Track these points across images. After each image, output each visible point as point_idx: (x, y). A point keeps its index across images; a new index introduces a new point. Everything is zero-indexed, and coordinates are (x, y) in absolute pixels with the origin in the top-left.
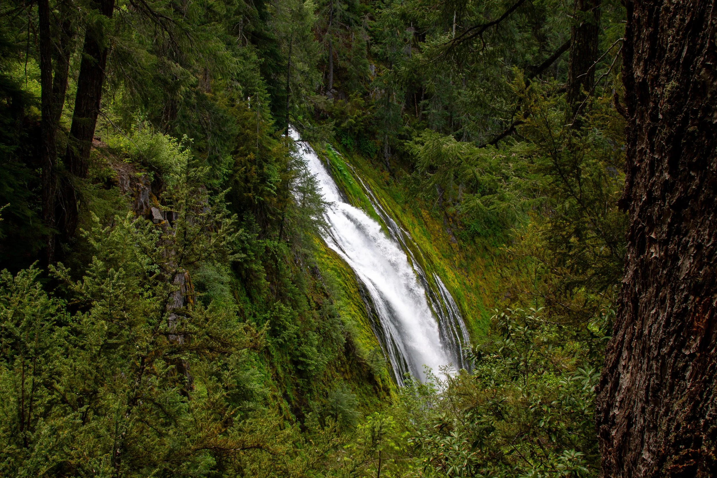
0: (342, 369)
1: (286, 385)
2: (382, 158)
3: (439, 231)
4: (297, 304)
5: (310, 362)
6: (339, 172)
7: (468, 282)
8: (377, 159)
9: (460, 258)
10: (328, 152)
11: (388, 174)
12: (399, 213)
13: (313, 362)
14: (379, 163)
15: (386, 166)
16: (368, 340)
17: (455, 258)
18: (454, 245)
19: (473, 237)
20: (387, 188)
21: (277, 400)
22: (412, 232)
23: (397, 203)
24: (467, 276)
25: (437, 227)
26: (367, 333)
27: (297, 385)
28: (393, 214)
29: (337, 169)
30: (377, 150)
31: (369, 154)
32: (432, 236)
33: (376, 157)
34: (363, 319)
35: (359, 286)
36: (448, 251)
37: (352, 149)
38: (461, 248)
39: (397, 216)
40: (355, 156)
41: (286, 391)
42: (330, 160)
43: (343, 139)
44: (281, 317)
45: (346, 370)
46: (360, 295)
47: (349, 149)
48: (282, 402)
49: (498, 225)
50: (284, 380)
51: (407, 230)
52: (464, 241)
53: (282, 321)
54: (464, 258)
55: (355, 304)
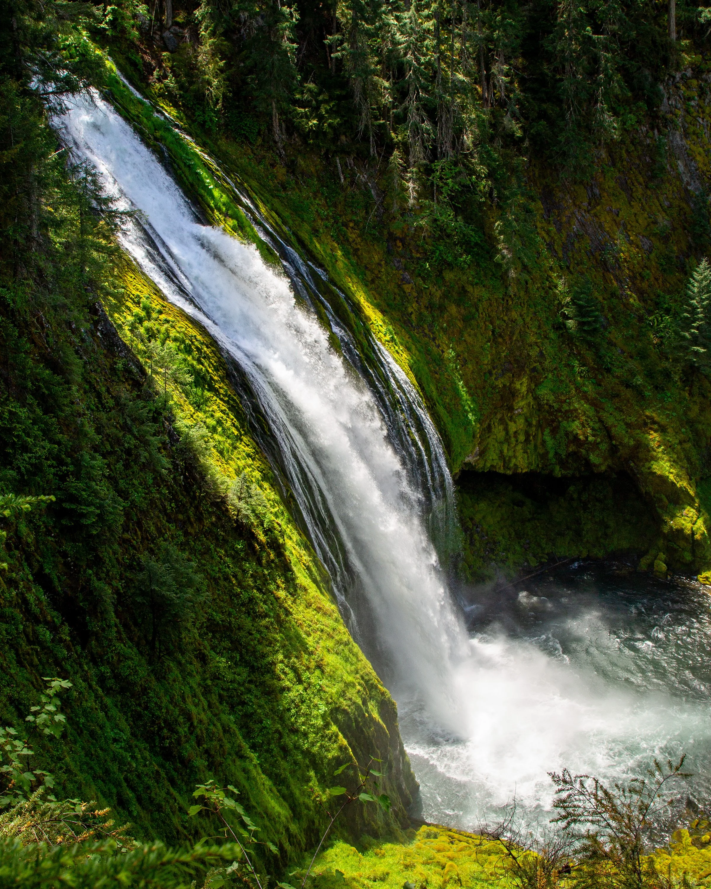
0: (180, 517)
1: (42, 556)
2: (271, 143)
3: (379, 264)
4: (56, 401)
5: (84, 509)
6: (186, 170)
7: (435, 349)
8: (262, 146)
9: (419, 309)
10: (166, 134)
11: (284, 171)
12: (305, 236)
13: (92, 509)
14: (267, 151)
15: (280, 156)
16: (250, 461)
17: (410, 310)
18: (407, 288)
19: (441, 272)
20: (283, 194)
21: (17, 588)
22: (330, 269)
23: (303, 220)
24: (434, 339)
25: (376, 258)
26: (246, 449)
27: (64, 555)
28: (293, 239)
29: (182, 165)
30: (260, 130)
31: (246, 138)
32: (368, 273)
33: (260, 141)
34: (237, 423)
35: (227, 366)
36: (398, 298)
37: (215, 129)
38: (420, 292)
39: (301, 242)
40: (223, 143)
41: (41, 568)
42: (169, 149)
43: (197, 113)
44: (15, 429)
45: (189, 518)
46: (231, 382)
47: (210, 129)
48: (29, 589)
49: (482, 248)
50: (37, 548)
51: (321, 266)
52: (424, 279)
53: (18, 436)
54: (427, 308)
55: (221, 399)
